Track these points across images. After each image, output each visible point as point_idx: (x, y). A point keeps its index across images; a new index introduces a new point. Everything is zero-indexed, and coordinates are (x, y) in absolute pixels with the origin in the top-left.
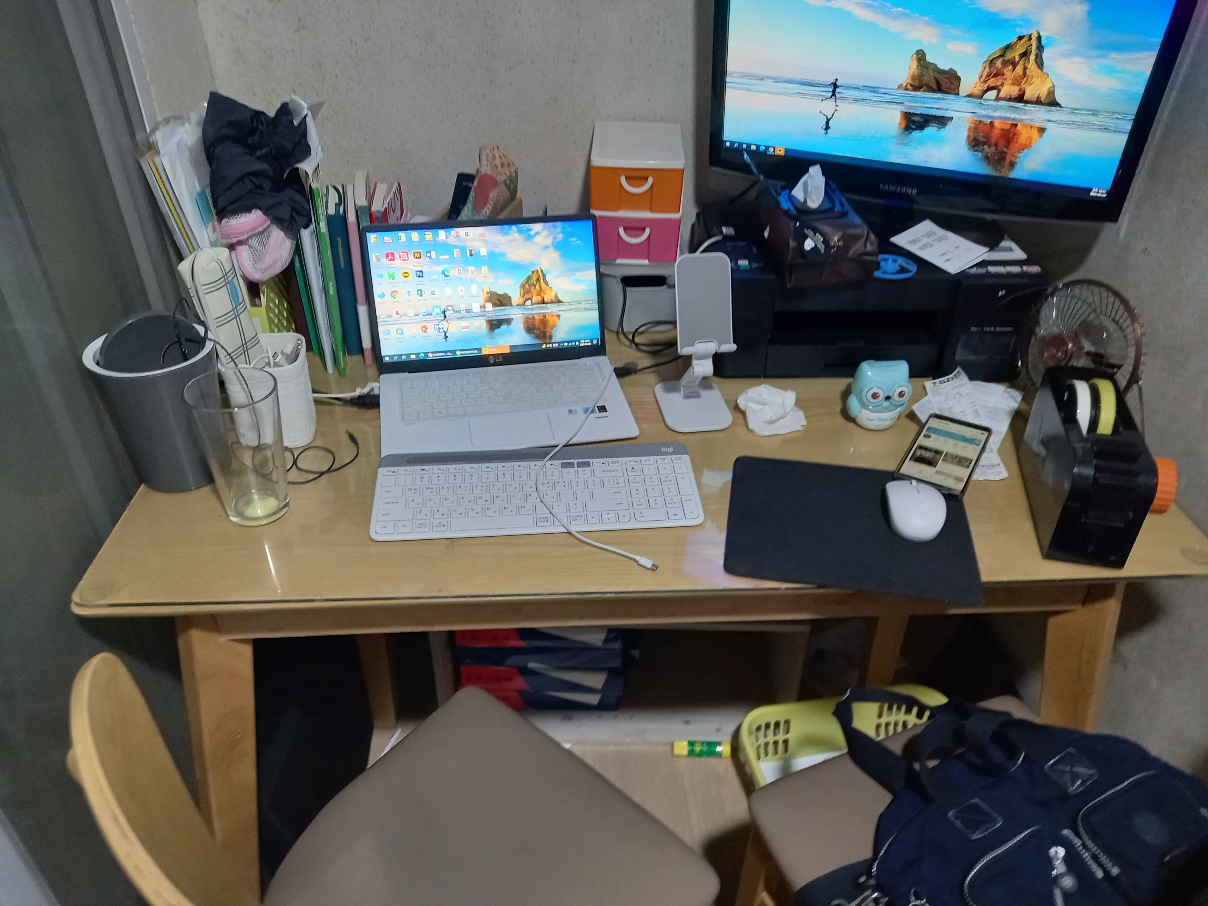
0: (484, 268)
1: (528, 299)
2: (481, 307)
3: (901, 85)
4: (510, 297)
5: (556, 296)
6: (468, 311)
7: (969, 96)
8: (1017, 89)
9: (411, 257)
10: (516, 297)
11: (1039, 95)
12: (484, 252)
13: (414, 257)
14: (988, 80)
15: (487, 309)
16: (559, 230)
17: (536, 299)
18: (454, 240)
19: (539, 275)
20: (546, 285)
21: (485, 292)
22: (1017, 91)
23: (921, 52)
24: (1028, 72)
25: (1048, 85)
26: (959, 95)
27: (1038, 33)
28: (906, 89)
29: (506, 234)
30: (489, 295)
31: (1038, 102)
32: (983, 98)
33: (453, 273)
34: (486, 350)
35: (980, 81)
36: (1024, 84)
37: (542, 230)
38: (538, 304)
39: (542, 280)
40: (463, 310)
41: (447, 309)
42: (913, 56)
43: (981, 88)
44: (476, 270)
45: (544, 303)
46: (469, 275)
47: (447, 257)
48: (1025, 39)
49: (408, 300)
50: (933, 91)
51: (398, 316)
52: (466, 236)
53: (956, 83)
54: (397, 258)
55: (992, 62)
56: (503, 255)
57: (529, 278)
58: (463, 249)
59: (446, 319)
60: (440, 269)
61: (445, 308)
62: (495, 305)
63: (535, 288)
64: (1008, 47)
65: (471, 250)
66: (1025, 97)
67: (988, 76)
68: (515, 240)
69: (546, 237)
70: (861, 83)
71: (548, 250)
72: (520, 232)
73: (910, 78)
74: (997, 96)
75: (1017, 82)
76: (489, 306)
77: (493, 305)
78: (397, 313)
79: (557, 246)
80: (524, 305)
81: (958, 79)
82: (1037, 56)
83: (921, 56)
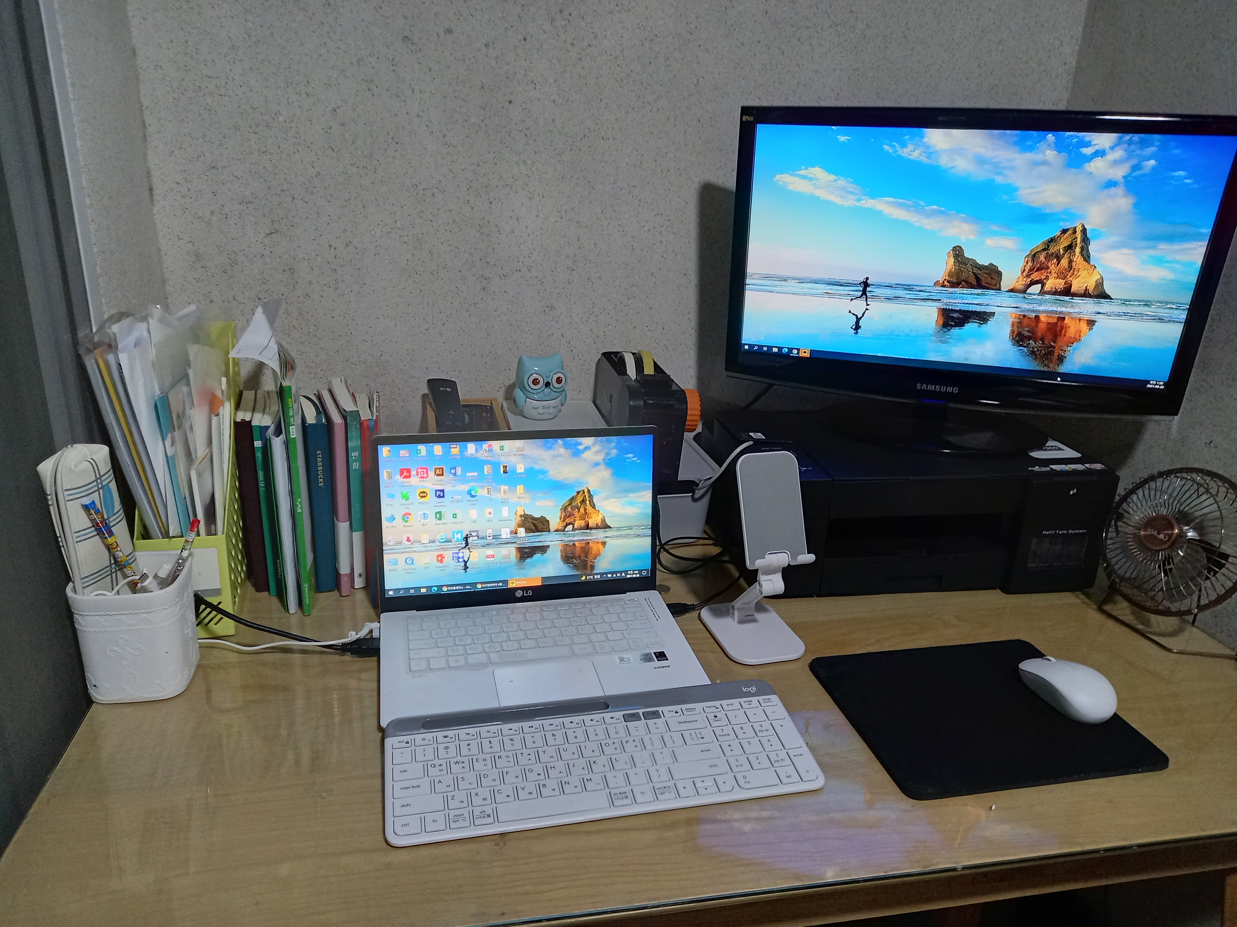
0: (520, 488)
1: (570, 524)
2: (511, 532)
3: (937, 281)
4: (548, 521)
5: (603, 520)
6: (495, 537)
7: (1011, 291)
8: (1062, 282)
9: (431, 474)
10: (555, 522)
11: (1086, 287)
12: (520, 469)
13: (435, 474)
14: (1032, 274)
15: (519, 535)
16: (613, 444)
17: (578, 523)
18: (486, 455)
19: (585, 496)
20: (593, 507)
21: (519, 514)
22: (1063, 284)
23: (958, 248)
24: (1074, 264)
25: (1096, 277)
26: (1000, 290)
27: (1083, 226)
28: (943, 286)
29: (550, 448)
30: (523, 518)
31: (1086, 294)
32: (1027, 292)
33: (482, 492)
34: (513, 583)
35: (1023, 276)
36: (1070, 277)
37: (593, 445)
38: (581, 529)
39: (588, 502)
40: (489, 536)
41: (470, 534)
42: (949, 253)
43: (1024, 282)
44: (509, 489)
45: (587, 529)
46: (499, 496)
47: (476, 474)
48: (1070, 232)
49: (423, 525)
50: (972, 287)
51: (408, 543)
52: (500, 450)
53: (997, 279)
54: (414, 475)
55: (1034, 256)
56: (543, 472)
57: (573, 499)
58: (495, 465)
59: (468, 547)
60: (465, 488)
61: (469, 534)
62: (528, 530)
63: (579, 511)
64: (1052, 240)
65: (506, 466)
66: (1072, 290)
67: (1031, 270)
68: (560, 456)
69: (597, 453)
70: (893, 282)
71: (599, 468)
72: (566, 446)
73: (946, 274)
74: (1041, 291)
75: (1061, 275)
76: (522, 531)
77: (526, 530)
78: (408, 540)
79: (610, 463)
80: (564, 531)
81: (1000, 274)
82: (1082, 249)
83: (958, 252)
